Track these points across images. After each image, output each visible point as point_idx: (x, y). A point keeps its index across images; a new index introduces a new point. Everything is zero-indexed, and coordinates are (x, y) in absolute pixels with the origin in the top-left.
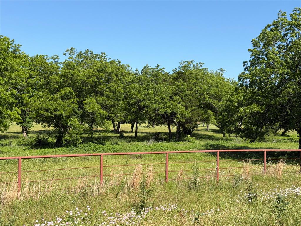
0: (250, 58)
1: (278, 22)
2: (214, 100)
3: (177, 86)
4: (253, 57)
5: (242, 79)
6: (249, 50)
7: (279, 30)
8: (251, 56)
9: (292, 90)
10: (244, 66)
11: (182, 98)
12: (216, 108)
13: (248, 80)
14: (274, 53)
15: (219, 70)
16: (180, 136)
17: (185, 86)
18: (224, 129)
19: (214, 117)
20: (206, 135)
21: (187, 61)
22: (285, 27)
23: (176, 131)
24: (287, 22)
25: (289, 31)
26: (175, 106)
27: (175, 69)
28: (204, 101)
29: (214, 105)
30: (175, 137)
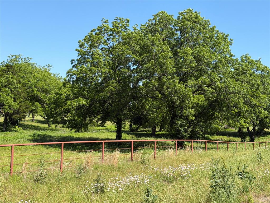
0: (78, 57)
1: (102, 28)
2: (41, 93)
3: (7, 78)
4: (80, 56)
5: (70, 75)
6: (76, 50)
7: (103, 35)
8: (79, 55)
9: (114, 87)
10: (72, 63)
11: (11, 91)
12: (43, 100)
13: (75, 77)
14: (98, 54)
15: (46, 65)
16: (7, 126)
17: (15, 78)
18: (49, 120)
19: (41, 109)
20: (31, 125)
21: (15, 55)
22: (108, 32)
23: (3, 122)
24: (109, 29)
25: (111, 36)
26: (3, 97)
27: (3, 62)
28: (32, 93)
29: (42, 98)
30: (1, 128)
